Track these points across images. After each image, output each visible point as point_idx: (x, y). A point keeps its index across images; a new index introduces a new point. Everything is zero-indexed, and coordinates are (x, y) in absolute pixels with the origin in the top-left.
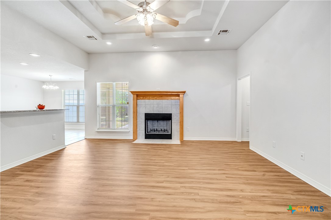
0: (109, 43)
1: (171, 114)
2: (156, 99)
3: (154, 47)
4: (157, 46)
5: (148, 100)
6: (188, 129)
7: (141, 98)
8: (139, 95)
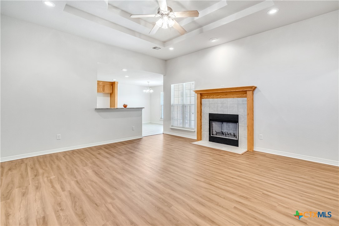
0: (171, 49)
1: (238, 115)
2: (220, 98)
3: (212, 40)
4: (215, 39)
5: (212, 99)
6: (261, 136)
7: (206, 97)
8: (203, 94)
